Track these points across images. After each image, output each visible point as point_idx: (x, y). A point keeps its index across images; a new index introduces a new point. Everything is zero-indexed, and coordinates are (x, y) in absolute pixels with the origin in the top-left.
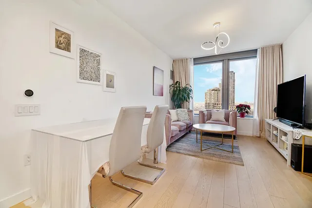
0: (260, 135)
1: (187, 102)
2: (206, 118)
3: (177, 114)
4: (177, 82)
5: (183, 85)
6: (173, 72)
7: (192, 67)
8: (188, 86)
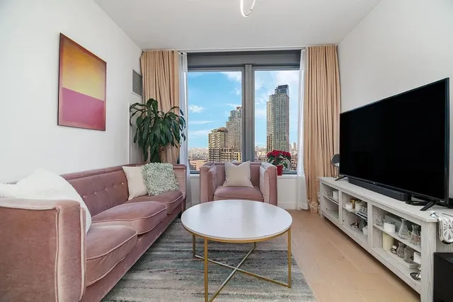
0: (309, 206)
1: (175, 147)
2: (214, 182)
3: (146, 178)
4: (151, 100)
5: (165, 108)
6: (141, 77)
7: (184, 74)
8: (176, 112)
